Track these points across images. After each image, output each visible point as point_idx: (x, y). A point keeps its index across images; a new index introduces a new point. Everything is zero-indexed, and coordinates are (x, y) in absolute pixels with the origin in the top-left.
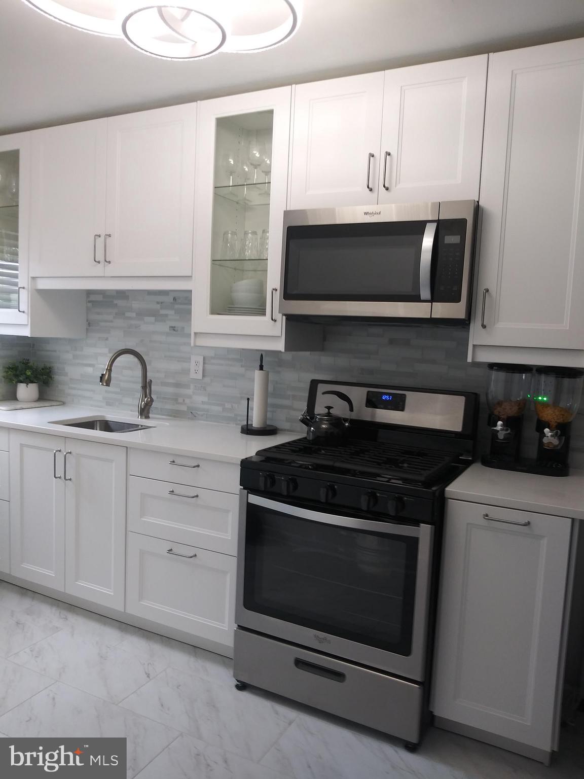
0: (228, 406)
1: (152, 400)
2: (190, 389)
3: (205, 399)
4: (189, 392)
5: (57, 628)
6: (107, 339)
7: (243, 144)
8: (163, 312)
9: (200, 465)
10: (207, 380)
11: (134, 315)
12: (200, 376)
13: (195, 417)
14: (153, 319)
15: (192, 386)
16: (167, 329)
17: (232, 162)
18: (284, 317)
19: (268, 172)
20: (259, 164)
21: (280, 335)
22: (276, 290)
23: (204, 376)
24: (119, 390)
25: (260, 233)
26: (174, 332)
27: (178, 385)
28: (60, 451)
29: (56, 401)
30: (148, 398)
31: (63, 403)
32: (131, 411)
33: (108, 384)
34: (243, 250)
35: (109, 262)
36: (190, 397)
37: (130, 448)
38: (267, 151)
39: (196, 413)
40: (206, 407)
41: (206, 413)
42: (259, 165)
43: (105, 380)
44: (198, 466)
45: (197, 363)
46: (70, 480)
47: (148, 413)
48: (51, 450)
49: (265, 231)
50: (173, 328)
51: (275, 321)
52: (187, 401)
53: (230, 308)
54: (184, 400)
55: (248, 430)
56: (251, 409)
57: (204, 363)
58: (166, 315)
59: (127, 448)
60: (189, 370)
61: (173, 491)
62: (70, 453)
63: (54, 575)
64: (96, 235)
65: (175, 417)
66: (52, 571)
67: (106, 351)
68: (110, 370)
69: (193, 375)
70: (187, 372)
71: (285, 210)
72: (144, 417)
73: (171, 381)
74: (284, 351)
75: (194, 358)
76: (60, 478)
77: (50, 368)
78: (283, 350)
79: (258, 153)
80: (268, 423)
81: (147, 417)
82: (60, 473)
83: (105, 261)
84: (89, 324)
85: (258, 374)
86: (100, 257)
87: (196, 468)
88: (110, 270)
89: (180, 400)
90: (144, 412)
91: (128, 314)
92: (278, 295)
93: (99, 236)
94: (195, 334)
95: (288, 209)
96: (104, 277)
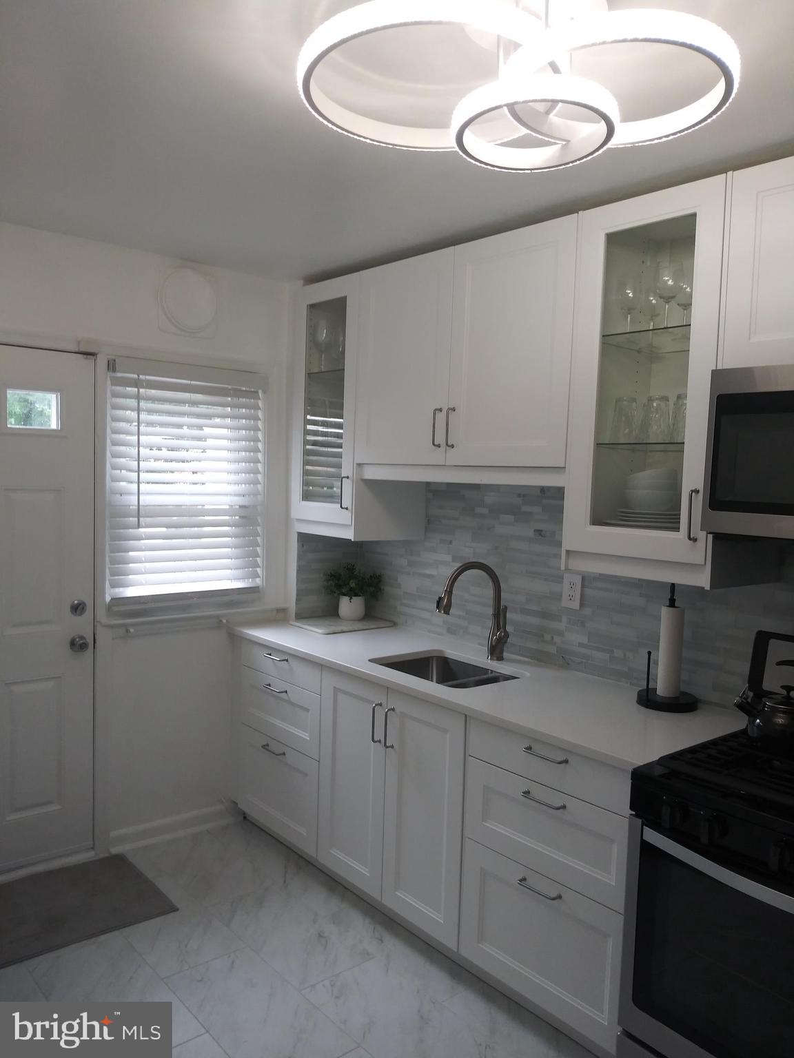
0: (618, 653)
1: (507, 635)
2: (561, 621)
3: (584, 640)
4: (561, 626)
5: (368, 954)
6: (451, 542)
7: (649, 263)
8: (525, 509)
9: (570, 760)
10: (587, 611)
11: (486, 511)
12: (575, 605)
13: (568, 664)
14: (511, 518)
15: (564, 619)
16: (531, 533)
17: (631, 295)
18: (710, 536)
19: (687, 306)
20: (674, 295)
21: (703, 563)
22: (698, 492)
23: (582, 605)
24: (464, 614)
25: (672, 399)
26: (540, 537)
27: (544, 615)
28: (381, 705)
29: (386, 620)
30: (501, 632)
31: (394, 624)
32: (479, 644)
33: (447, 612)
34: (645, 425)
35: (452, 446)
36: (561, 634)
37: (470, 717)
38: (686, 273)
39: (570, 659)
40: (583, 650)
41: (584, 660)
42: (673, 297)
43: (444, 605)
44: (566, 762)
45: (572, 585)
46: (392, 747)
47: (502, 652)
48: (369, 701)
49: (681, 397)
50: (539, 532)
51: (695, 540)
52: (557, 639)
53: (622, 512)
54: (552, 638)
55: (648, 700)
56: (654, 663)
57: (583, 586)
58: (531, 513)
59: (467, 717)
60: (561, 595)
61: (528, 792)
62: (393, 710)
63: (368, 875)
64: (436, 410)
65: (539, 660)
66: (366, 867)
67: (448, 558)
68: (449, 592)
69: (565, 603)
70: (557, 596)
71: (715, 368)
72: (495, 658)
73: (534, 608)
74: (709, 589)
75: (567, 578)
76: (380, 741)
77: (380, 576)
78: (707, 587)
79: (671, 281)
80: (683, 688)
81: (500, 658)
82: (379, 735)
83: (447, 444)
84: (429, 522)
85: (665, 612)
86: (440, 439)
87: (564, 764)
88: (453, 457)
89: (547, 637)
90: (496, 650)
91: (478, 510)
92: (699, 501)
93: (441, 410)
94: (568, 552)
95: (719, 367)
96: (445, 466)
